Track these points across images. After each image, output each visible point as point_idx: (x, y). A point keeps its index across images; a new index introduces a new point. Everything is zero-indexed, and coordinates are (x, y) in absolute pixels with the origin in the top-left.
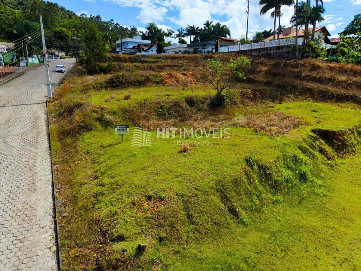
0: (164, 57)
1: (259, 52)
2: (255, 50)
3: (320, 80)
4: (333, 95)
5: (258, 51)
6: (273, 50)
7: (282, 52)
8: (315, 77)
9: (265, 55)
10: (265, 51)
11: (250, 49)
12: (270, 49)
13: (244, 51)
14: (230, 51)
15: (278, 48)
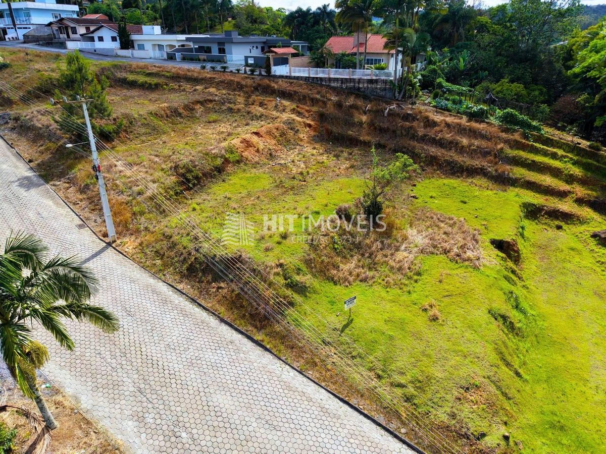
0: (168, 74)
1: (342, 83)
2: (336, 80)
3: (440, 143)
4: (461, 167)
5: (340, 82)
6: (364, 83)
7: (376, 88)
8: (434, 139)
9: (351, 88)
10: (350, 83)
11: (326, 76)
12: (360, 81)
13: (317, 78)
14: (293, 74)
15: (371, 82)
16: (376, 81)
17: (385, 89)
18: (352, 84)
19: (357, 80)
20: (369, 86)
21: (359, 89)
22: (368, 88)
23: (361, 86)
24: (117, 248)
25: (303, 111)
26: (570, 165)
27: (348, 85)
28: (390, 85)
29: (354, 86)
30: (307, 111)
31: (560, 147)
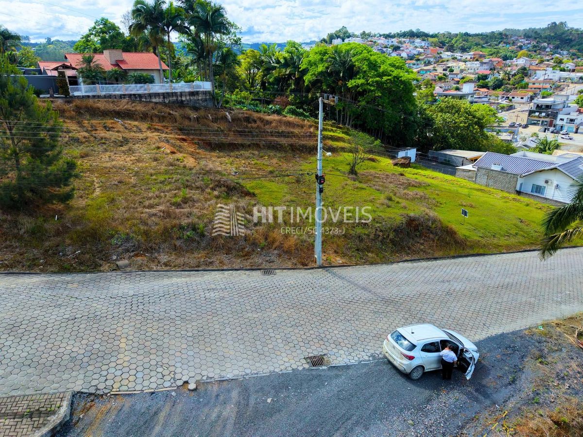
1: (164, 98)
5: (162, 97)
6: (186, 96)
7: (198, 100)
9: (174, 102)
10: (173, 97)
11: (146, 92)
12: (181, 94)
13: (134, 95)
14: (102, 93)
15: (192, 94)
16: (197, 93)
17: (206, 100)
18: (175, 98)
19: (179, 94)
20: (192, 98)
21: (182, 101)
22: (191, 100)
23: (184, 99)
25: (160, 128)
27: (170, 99)
28: (210, 96)
29: (177, 99)
30: (163, 127)
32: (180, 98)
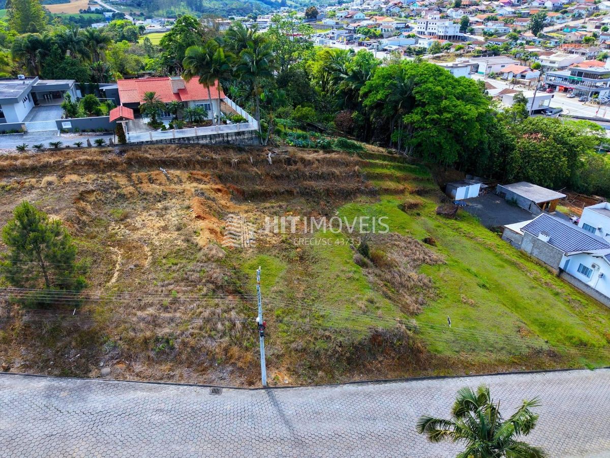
4: (347, 192)
5: (209, 138)
6: (232, 136)
7: (244, 139)
9: (220, 142)
10: (219, 138)
12: (228, 135)
13: (183, 138)
14: (154, 139)
15: (238, 134)
16: (243, 133)
17: (252, 139)
18: (221, 139)
19: (225, 135)
20: (238, 138)
21: (228, 141)
22: (236, 139)
23: (230, 139)
24: (277, 386)
25: (200, 177)
26: (393, 171)
27: (217, 140)
28: (255, 134)
29: (223, 140)
30: (203, 176)
31: (378, 158)
32: (226, 139)
